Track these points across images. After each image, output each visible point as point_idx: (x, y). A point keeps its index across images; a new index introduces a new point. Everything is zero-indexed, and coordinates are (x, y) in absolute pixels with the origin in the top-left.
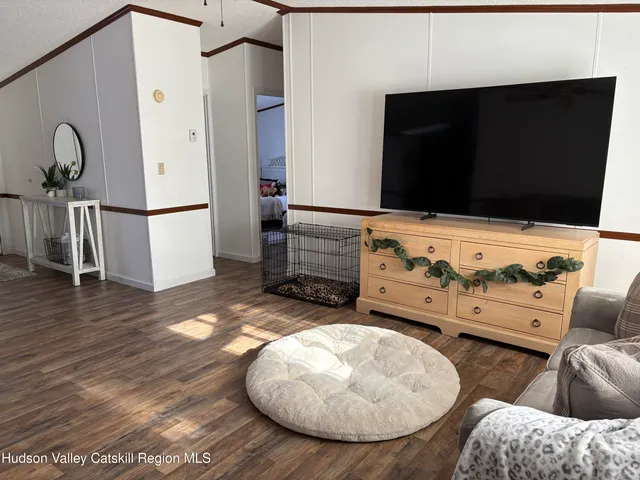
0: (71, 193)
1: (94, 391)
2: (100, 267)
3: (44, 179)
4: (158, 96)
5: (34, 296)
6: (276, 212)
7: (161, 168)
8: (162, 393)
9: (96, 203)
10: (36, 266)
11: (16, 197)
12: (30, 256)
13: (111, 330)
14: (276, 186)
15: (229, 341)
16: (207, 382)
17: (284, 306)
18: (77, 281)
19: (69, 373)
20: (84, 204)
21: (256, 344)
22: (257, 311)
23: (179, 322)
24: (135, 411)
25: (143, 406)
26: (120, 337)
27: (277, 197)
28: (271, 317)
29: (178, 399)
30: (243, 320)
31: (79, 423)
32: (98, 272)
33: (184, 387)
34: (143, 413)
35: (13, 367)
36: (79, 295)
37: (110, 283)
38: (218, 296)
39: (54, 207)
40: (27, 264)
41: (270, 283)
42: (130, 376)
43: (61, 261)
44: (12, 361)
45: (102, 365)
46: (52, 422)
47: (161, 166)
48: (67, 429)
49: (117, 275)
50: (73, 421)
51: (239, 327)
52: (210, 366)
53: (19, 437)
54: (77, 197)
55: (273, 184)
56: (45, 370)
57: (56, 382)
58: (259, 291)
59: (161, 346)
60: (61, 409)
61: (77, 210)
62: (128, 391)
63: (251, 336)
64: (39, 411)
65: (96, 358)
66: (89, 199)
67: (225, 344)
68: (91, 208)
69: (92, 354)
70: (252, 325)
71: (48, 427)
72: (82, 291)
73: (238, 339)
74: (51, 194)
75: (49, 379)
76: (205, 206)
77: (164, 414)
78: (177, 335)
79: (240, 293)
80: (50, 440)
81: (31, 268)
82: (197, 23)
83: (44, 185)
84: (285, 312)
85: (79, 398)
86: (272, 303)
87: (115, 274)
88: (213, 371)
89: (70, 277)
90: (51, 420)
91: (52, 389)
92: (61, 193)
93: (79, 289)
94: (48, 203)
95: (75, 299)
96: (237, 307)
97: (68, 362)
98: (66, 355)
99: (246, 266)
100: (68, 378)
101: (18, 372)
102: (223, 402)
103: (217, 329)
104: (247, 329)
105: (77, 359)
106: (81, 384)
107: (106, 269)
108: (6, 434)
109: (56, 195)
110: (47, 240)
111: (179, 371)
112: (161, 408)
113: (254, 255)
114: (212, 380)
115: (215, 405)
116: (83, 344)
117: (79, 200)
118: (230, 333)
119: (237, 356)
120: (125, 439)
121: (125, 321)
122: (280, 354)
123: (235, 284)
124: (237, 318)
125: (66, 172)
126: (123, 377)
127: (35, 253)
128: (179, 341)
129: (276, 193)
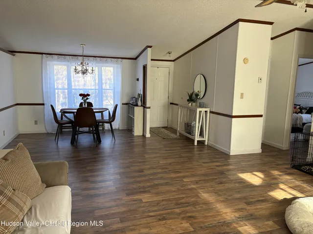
0: (198, 105)
1: (205, 196)
2: (206, 139)
3: (188, 98)
4: (245, 61)
5: (179, 146)
6: (298, 123)
7: (242, 95)
8: (237, 207)
9: (208, 110)
10: (180, 133)
11: (177, 105)
12: (178, 129)
13: (211, 169)
14: (300, 108)
15: (272, 190)
16: (261, 208)
17: (305, 178)
18: (196, 143)
19: (194, 184)
20: (203, 110)
21: (289, 197)
22: (288, 177)
23: (244, 173)
24: (224, 212)
25: (228, 210)
26: (216, 173)
27: (300, 114)
28: (298, 183)
29: (245, 213)
30: (279, 180)
31: (200, 209)
32: (205, 141)
33: (248, 208)
34: (228, 214)
35: (173, 175)
36: (196, 150)
37: (209, 147)
38: (264, 164)
39: (190, 110)
40: (176, 132)
41: (297, 163)
42: (220, 193)
43: (190, 133)
44: (172, 172)
45: (208, 184)
46: (188, 204)
47: (242, 94)
48: (194, 209)
49: (213, 143)
50: (197, 207)
51: (278, 184)
52: (262, 201)
53: (176, 207)
54: (200, 106)
55: (298, 107)
56: (185, 180)
57: (189, 187)
58: (289, 166)
59: (235, 183)
60: (192, 200)
61: (200, 112)
62: (221, 201)
63: (286, 191)
64: (183, 198)
65: (205, 181)
66: (206, 108)
67: (269, 191)
68: (206, 111)
69: (203, 178)
70: (286, 185)
71: (187, 206)
72: (197, 148)
73: (277, 190)
74: (190, 104)
75: (186, 185)
76: (261, 116)
77: (238, 218)
78: (242, 179)
79: (277, 165)
80: (187, 212)
81: (178, 134)
82: (271, 23)
83: (188, 100)
84: (307, 182)
85: (198, 197)
86: (298, 175)
87: (212, 143)
88: (264, 204)
89: (193, 141)
90: (188, 203)
91: (188, 189)
92: (194, 104)
93: (196, 147)
94: (188, 108)
95: (194, 151)
96: (276, 173)
97: (193, 179)
98: (193, 176)
99: (280, 151)
100: (194, 186)
101: (175, 178)
102: (270, 223)
103: (264, 182)
104: (282, 186)
105: (197, 179)
106: (200, 191)
107: (208, 140)
108: (171, 204)
109: (192, 105)
110: (185, 123)
111: (245, 198)
112: (237, 215)
113: (285, 145)
114: (263, 209)
115: (267, 223)
116: (199, 172)
117: (201, 108)
118: (273, 186)
119: (277, 200)
120: (219, 224)
121: (217, 166)
122: (307, 207)
123: (273, 160)
124: (276, 179)
125: (197, 95)
126: (217, 193)
127: (180, 128)
128: (244, 183)
129: (299, 112)
